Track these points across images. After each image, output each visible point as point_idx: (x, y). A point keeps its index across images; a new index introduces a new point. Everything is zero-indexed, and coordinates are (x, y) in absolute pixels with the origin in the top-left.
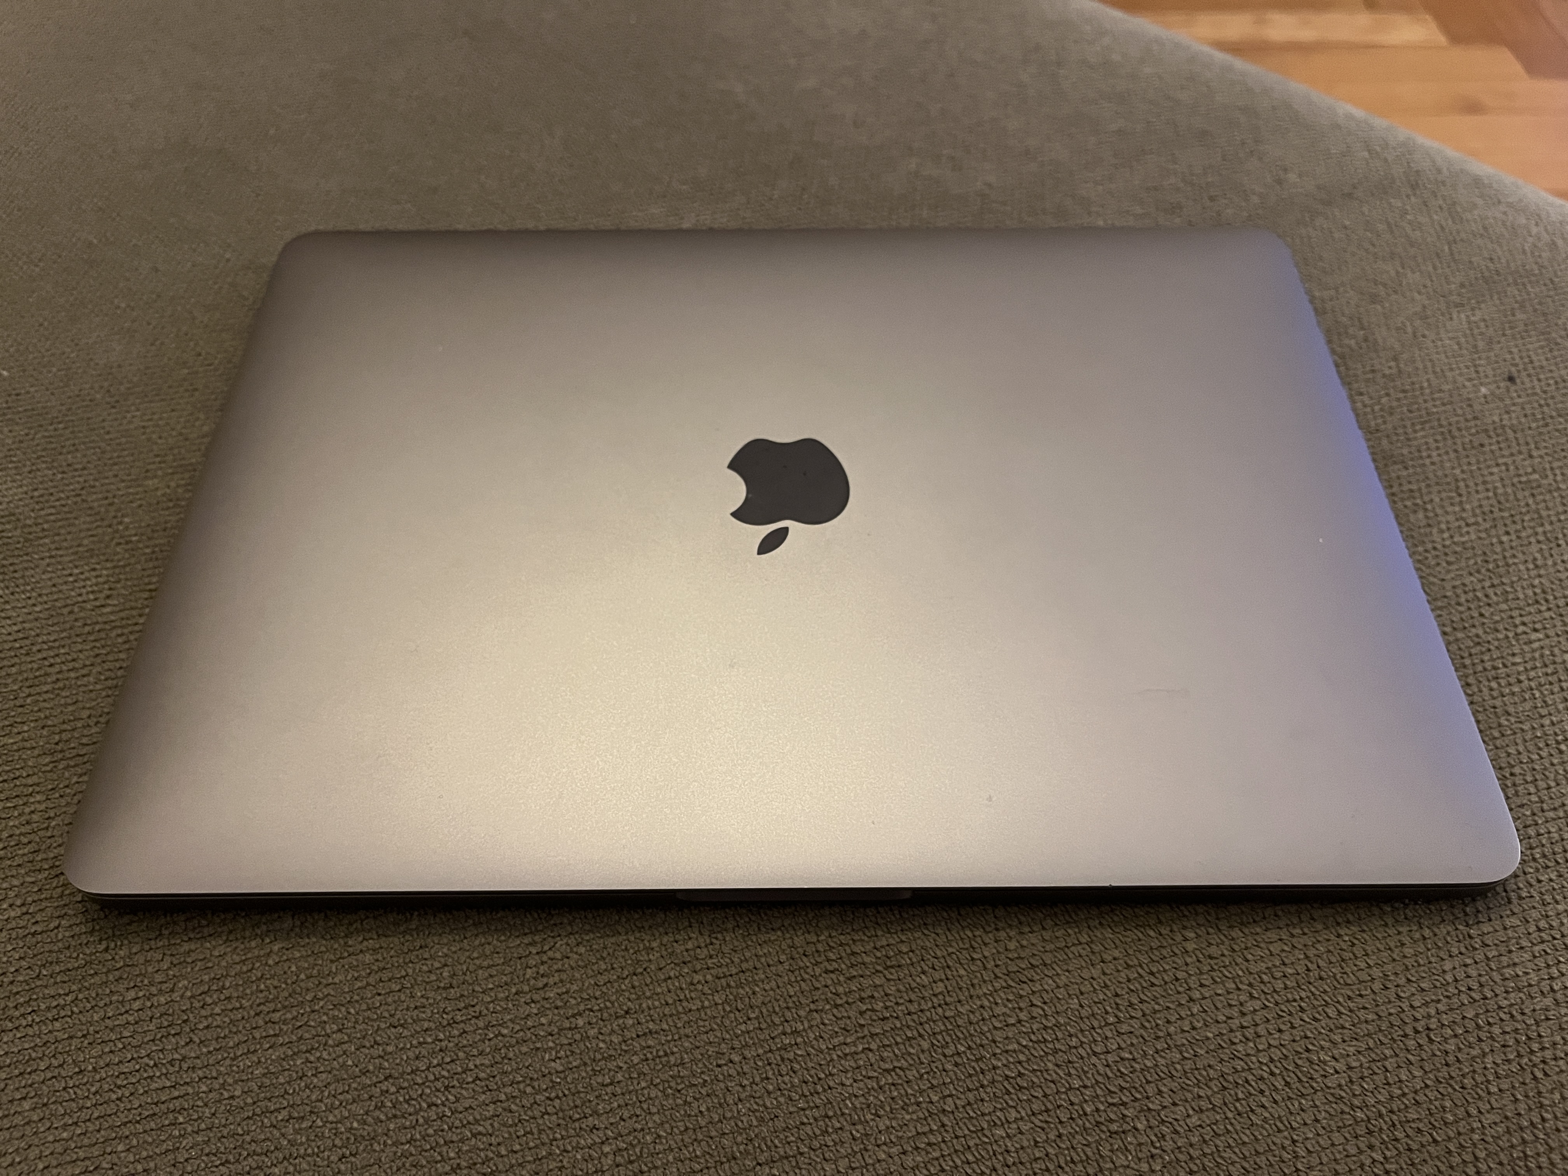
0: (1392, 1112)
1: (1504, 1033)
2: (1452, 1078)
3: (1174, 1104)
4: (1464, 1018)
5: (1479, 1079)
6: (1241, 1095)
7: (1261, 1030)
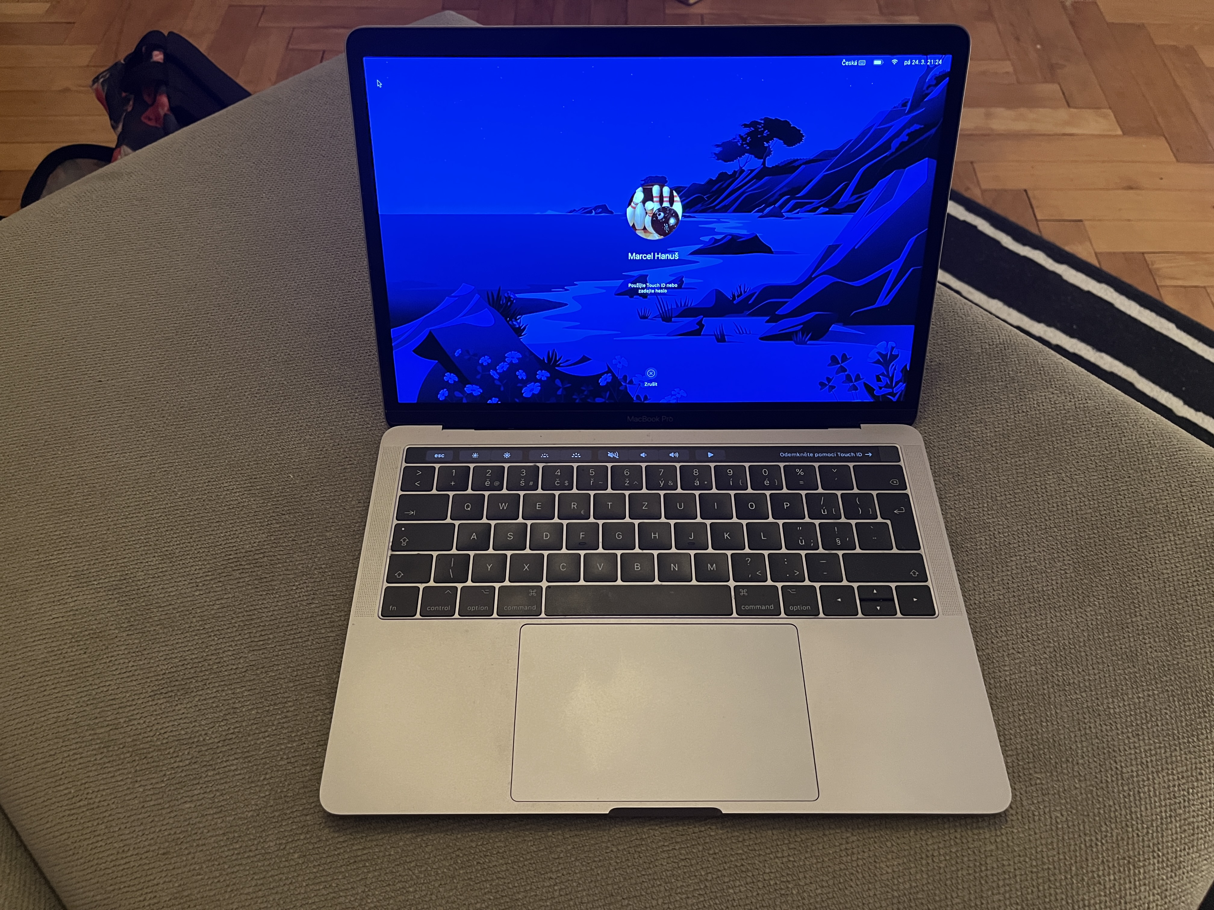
0: (911, 893)
5: (954, 881)
6: (842, 881)
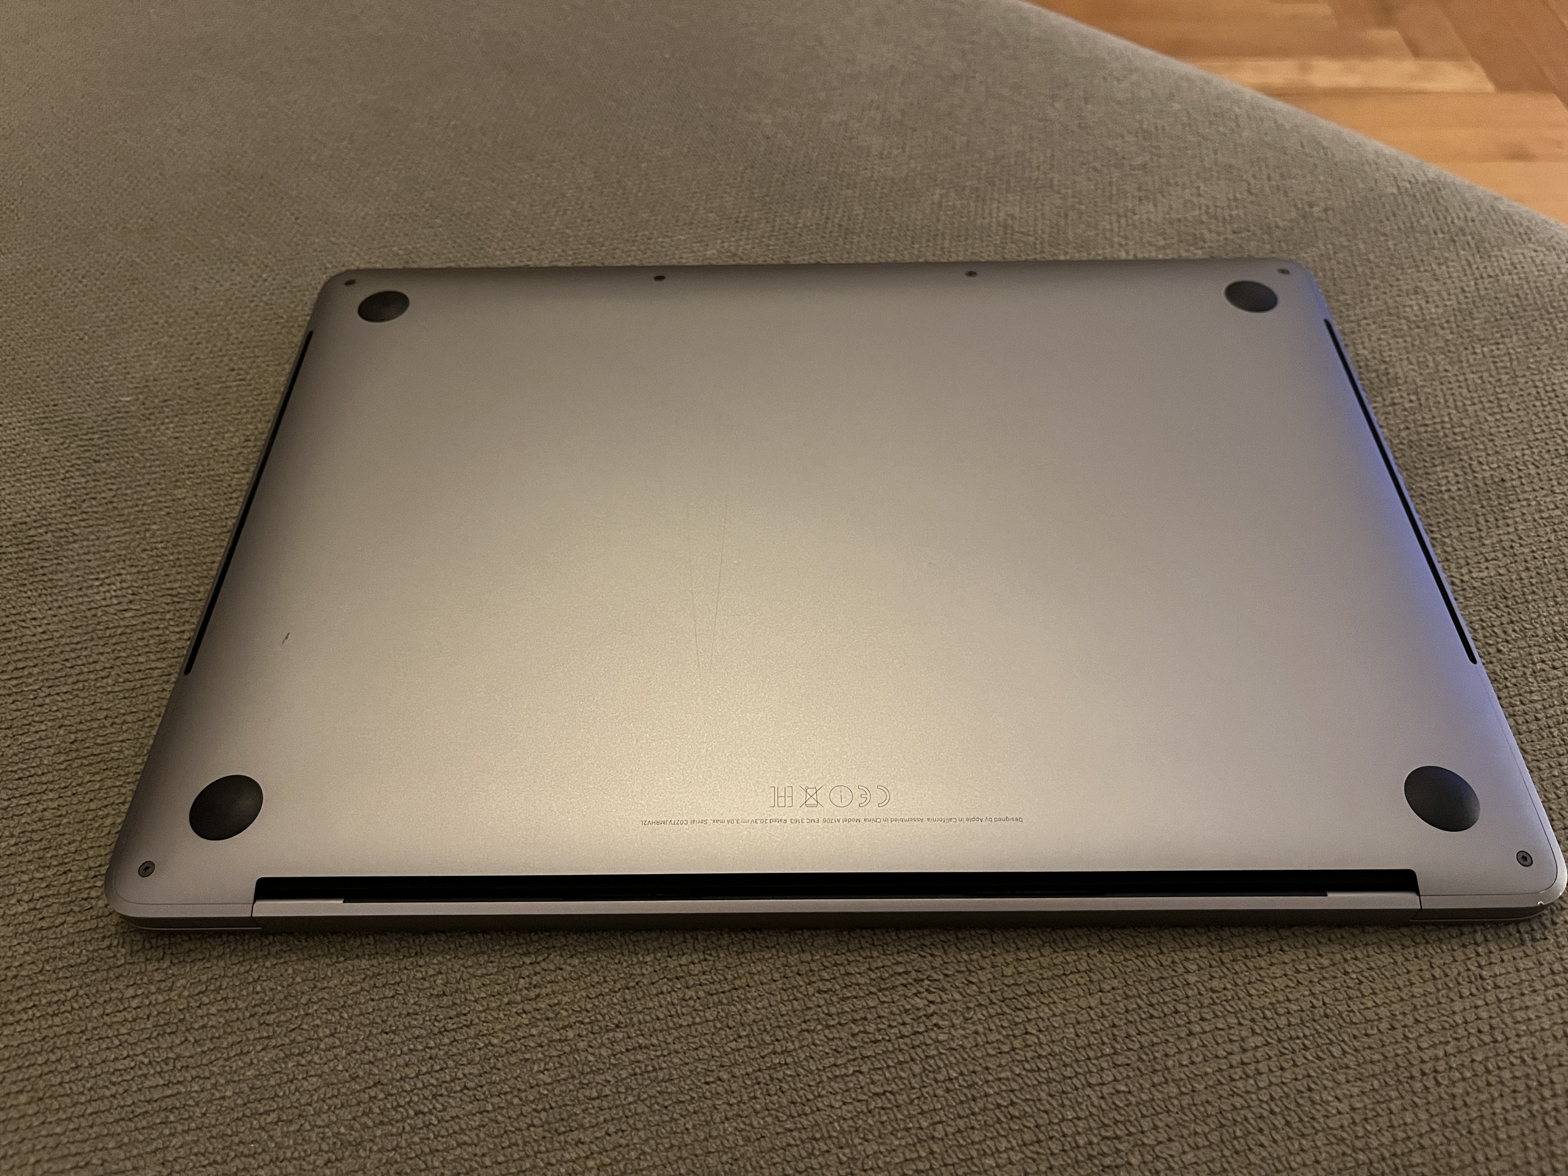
0: (1395, 1155)
1: (1515, 1078)
2: (1458, 1122)
3: (1170, 1140)
4: (1473, 1061)
5: (1487, 1124)
6: (1239, 1133)
7: (1262, 1067)
